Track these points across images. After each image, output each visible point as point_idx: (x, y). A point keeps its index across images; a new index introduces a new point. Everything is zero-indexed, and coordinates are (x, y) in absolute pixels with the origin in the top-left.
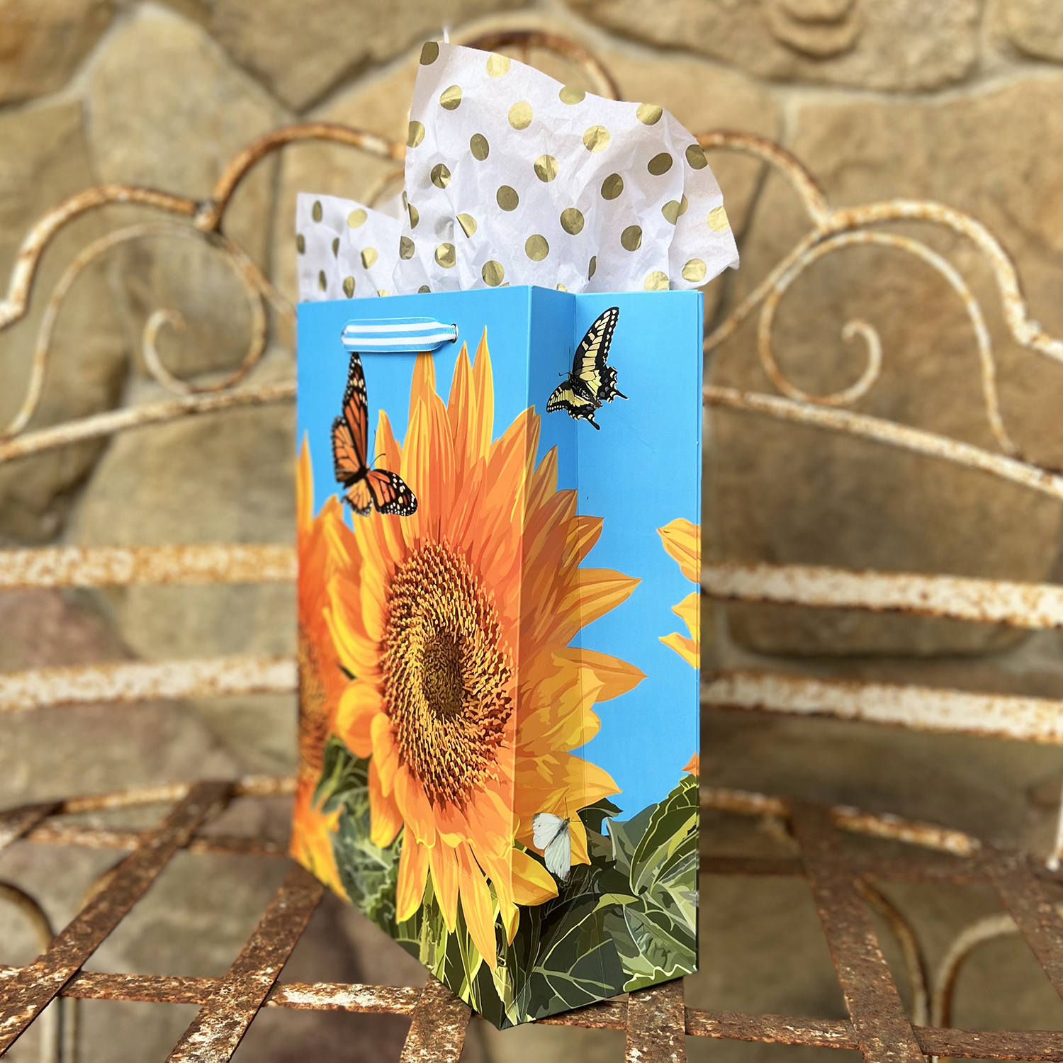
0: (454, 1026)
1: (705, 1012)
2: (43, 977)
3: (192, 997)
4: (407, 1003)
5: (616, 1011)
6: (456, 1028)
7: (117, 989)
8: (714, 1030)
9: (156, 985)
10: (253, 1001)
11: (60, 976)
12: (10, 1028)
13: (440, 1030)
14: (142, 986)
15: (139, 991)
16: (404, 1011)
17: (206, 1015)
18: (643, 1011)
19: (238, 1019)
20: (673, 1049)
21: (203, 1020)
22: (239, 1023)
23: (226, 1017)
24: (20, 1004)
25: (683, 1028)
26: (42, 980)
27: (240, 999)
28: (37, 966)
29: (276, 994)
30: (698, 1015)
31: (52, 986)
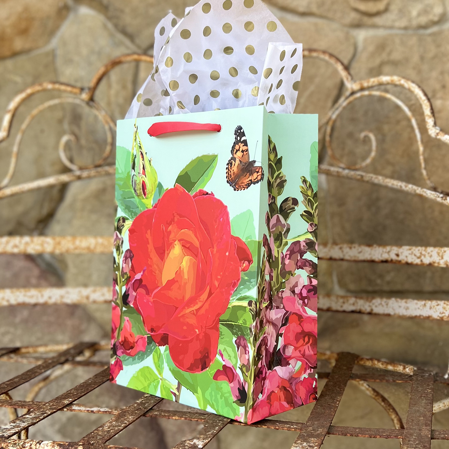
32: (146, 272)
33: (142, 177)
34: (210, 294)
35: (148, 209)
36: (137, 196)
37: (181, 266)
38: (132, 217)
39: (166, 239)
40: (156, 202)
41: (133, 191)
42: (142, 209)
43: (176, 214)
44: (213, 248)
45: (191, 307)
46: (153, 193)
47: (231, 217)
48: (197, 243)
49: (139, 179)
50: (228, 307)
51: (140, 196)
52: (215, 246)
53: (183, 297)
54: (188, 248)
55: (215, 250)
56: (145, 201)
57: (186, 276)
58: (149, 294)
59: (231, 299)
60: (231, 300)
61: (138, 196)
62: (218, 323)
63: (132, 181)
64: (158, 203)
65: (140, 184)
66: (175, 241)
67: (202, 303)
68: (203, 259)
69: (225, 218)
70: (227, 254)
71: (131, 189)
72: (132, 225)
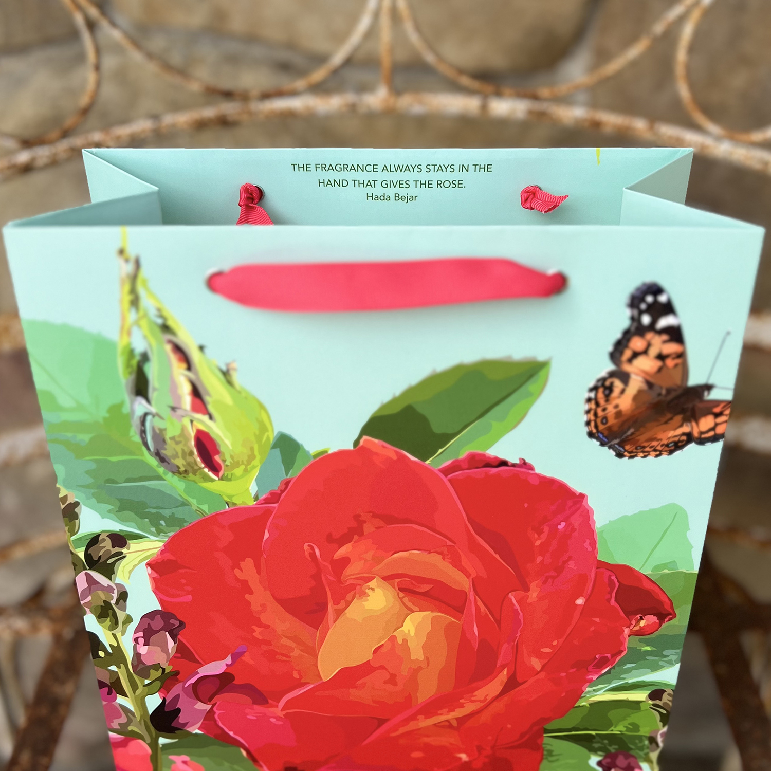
32: (246, 658)
33: (192, 422)
35: (232, 508)
36: (173, 473)
37: (395, 634)
38: (159, 532)
41: (153, 462)
44: (527, 589)
45: (441, 714)
46: (257, 462)
51: (191, 475)
52: (533, 586)
54: (425, 594)
55: (534, 594)
56: (216, 485)
60: (589, 692)
61: (180, 473)
63: (143, 432)
64: (282, 491)
67: (481, 705)
71: (143, 455)
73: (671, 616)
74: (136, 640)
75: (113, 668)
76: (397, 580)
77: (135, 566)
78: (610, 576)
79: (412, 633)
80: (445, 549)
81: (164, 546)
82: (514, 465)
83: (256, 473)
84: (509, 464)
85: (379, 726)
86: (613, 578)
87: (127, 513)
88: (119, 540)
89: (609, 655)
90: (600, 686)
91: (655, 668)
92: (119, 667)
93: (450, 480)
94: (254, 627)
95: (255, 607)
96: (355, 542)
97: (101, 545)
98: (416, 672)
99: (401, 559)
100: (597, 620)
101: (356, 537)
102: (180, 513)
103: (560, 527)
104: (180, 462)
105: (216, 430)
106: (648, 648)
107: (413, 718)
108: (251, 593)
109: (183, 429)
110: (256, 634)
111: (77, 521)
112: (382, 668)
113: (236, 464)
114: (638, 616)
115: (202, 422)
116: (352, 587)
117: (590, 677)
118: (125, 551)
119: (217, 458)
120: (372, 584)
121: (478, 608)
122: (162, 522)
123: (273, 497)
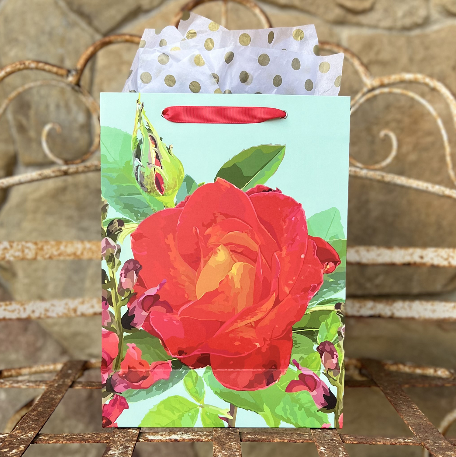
0: (234, 443)
1: (347, 435)
2: (22, 435)
3: (101, 440)
4: (207, 437)
5: (307, 436)
6: (235, 443)
7: (61, 439)
8: (354, 440)
9: (80, 437)
10: (133, 439)
11: (31, 434)
12: (16, 454)
13: (228, 444)
14: (74, 437)
15: (73, 439)
16: (207, 439)
17: (112, 444)
18: (319, 435)
19: (129, 445)
20: (339, 446)
21: (111, 446)
22: (130, 447)
23: (122, 445)
24: (16, 445)
25: (341, 439)
26: (22, 437)
27: (126, 438)
28: (18, 432)
29: (142, 437)
30: (345, 436)
31: (29, 438)
32: (166, 286)
33: (155, 169)
34: (277, 302)
35: (166, 209)
36: (146, 192)
37: (228, 274)
38: (138, 219)
39: (203, 244)
40: (183, 199)
41: (139, 186)
42: (156, 208)
43: (218, 214)
44: (281, 250)
45: (248, 319)
46: (177, 188)
47: (308, 216)
48: (255, 247)
49: (149, 172)
50: (305, 314)
51: (152, 193)
52: (283, 248)
53: (234, 310)
54: (240, 253)
55: (284, 253)
56: (161, 198)
57: (237, 285)
58: (173, 312)
59: (309, 304)
60: (310, 306)
61: (148, 192)
62: (291, 333)
63: (137, 173)
64: (186, 202)
65: (152, 177)
66: (218, 245)
67: (264, 314)
68: (265, 263)
69: (299, 218)
70: (303, 256)
71: (135, 183)
72: (137, 229)
73: (339, 263)
74: (121, 275)
75: (110, 290)
76: (229, 246)
77: (126, 235)
78: (313, 243)
79: (235, 274)
80: (248, 231)
81: (139, 226)
82: (274, 191)
83: (177, 192)
84: (272, 190)
85: (221, 325)
86: (315, 244)
87: (127, 210)
88: (121, 223)
89: (316, 285)
90: (314, 302)
91: (336, 291)
92: (112, 289)
93: (250, 198)
94: (171, 269)
95: (172, 258)
96: (213, 227)
97: (114, 225)
98: (236, 295)
99: (232, 235)
100: (310, 266)
101: (214, 224)
102: (146, 210)
103: (293, 219)
104: (148, 187)
105: (163, 173)
106: (332, 280)
107: (235, 321)
108: (171, 251)
109: (151, 172)
110: (171, 273)
111: (106, 213)
112: (223, 292)
113: (169, 189)
114: (326, 263)
115: (158, 170)
116: (212, 249)
117: (310, 297)
118: (122, 228)
119: (162, 185)
120: (220, 248)
121: (262, 260)
122: (139, 215)
123: (182, 204)
